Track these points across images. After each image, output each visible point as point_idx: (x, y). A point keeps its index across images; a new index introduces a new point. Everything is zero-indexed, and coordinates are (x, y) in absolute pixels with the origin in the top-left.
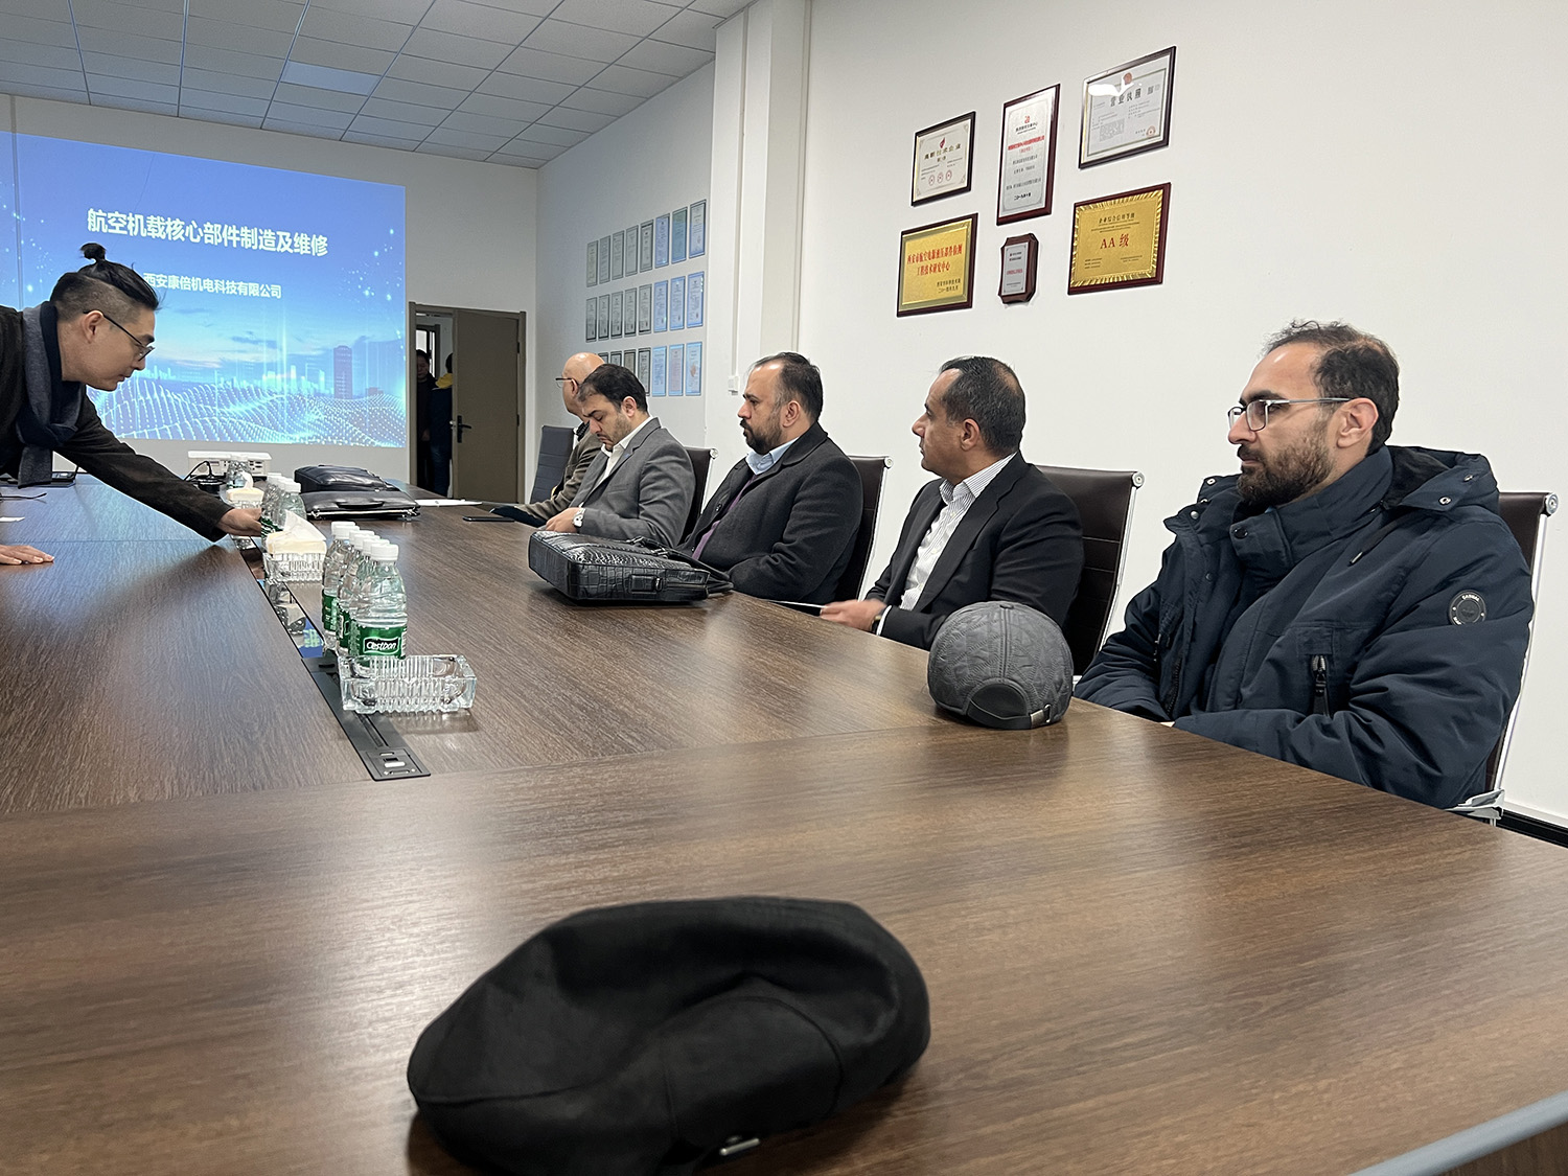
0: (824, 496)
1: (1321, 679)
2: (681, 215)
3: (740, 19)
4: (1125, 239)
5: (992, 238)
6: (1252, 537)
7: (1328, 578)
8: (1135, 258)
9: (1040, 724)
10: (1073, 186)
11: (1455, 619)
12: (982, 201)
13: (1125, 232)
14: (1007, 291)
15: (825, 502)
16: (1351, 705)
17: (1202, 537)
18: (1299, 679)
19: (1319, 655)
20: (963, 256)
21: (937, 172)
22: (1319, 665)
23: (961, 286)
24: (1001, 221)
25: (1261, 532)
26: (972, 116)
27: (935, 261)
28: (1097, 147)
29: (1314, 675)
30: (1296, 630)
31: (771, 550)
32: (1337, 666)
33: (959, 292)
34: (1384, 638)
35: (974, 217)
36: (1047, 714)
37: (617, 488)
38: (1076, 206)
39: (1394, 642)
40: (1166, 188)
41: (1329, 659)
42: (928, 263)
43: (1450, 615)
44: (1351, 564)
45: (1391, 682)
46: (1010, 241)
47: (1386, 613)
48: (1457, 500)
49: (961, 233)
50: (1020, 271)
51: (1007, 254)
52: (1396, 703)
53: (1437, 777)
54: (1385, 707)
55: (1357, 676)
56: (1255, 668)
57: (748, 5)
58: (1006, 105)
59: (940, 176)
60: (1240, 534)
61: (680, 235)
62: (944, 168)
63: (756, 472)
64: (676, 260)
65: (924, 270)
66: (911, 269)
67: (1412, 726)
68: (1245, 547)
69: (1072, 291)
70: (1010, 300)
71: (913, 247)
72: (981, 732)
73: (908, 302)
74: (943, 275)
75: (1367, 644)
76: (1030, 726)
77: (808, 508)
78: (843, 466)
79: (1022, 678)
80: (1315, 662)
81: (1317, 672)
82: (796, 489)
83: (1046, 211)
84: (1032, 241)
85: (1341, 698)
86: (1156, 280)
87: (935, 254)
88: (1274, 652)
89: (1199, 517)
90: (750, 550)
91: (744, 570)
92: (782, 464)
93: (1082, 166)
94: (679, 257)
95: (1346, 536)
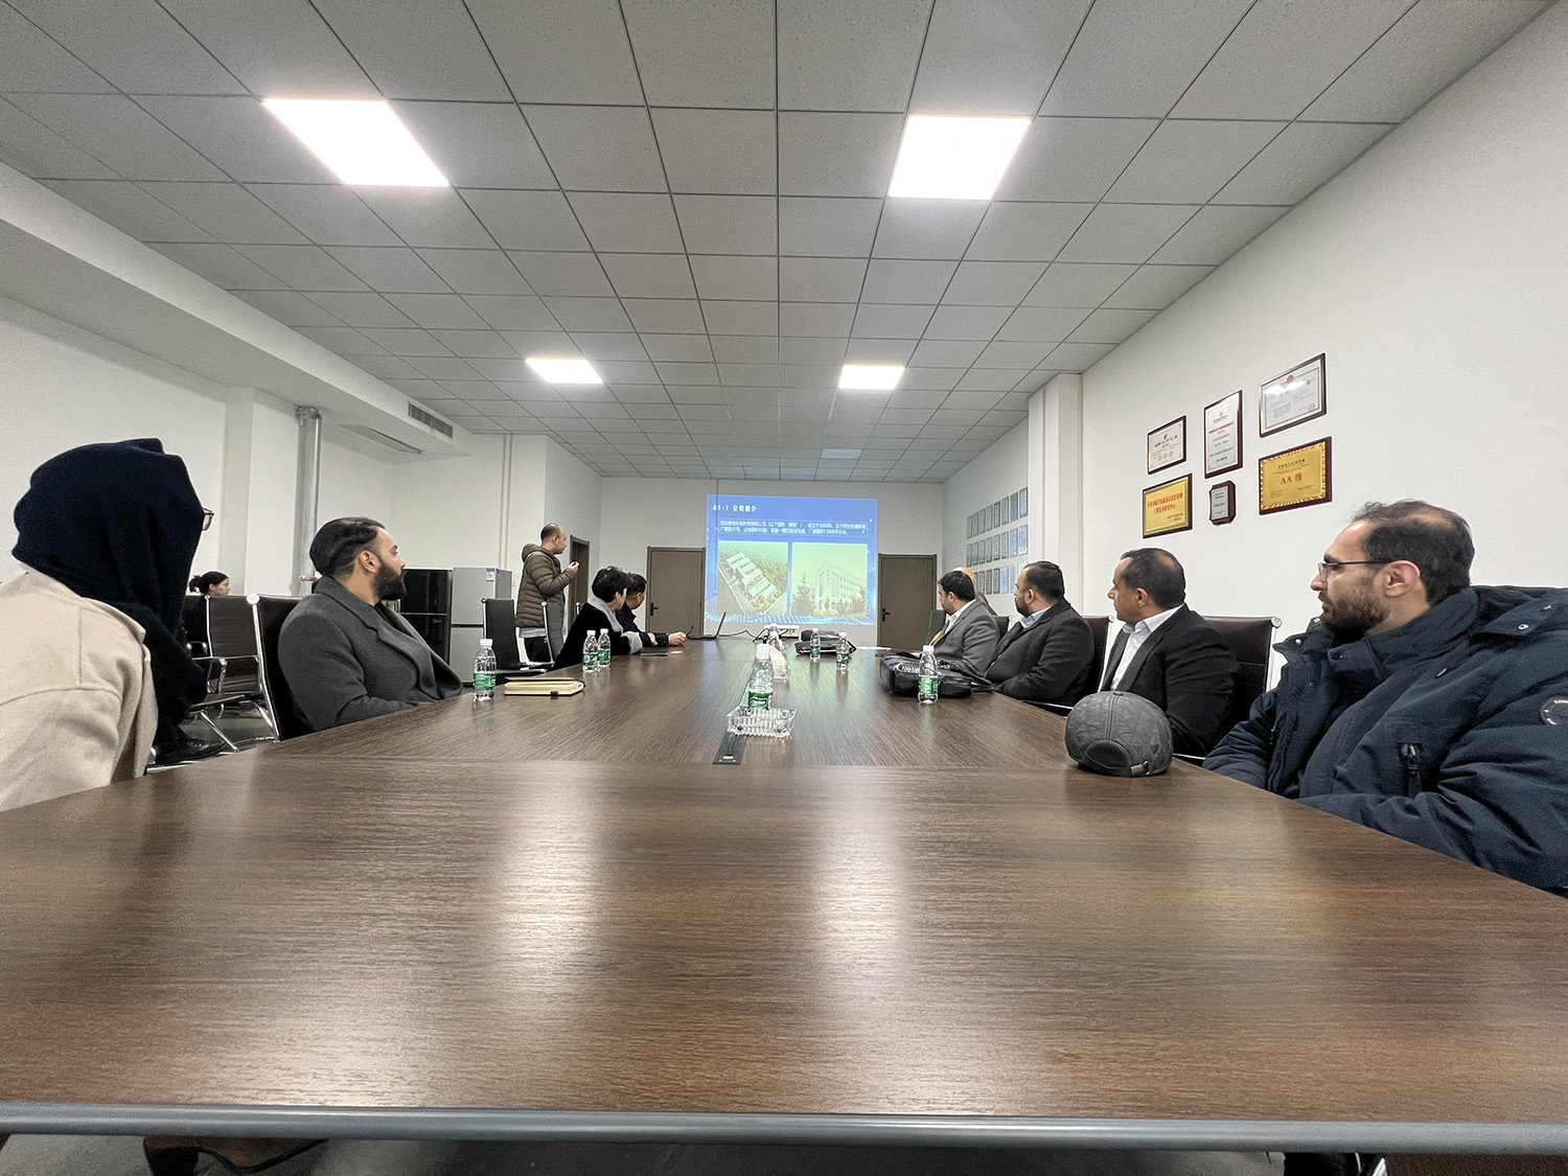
0: (1063, 640)
1: (1412, 762)
2: (1015, 497)
3: (1040, 394)
4: (1299, 477)
5: (1201, 487)
6: (1347, 659)
7: (1413, 687)
8: (1308, 487)
9: (1138, 775)
10: (1255, 449)
11: (1549, 719)
12: (1194, 466)
13: (1298, 472)
14: (1215, 517)
15: (1065, 643)
16: (1440, 787)
17: (1306, 657)
18: (1391, 763)
19: (1409, 744)
20: (1183, 500)
21: (1163, 453)
22: (1409, 751)
23: (1183, 518)
24: (1208, 476)
25: (1353, 655)
26: (1184, 418)
27: (1166, 504)
28: (1272, 422)
29: (1404, 759)
30: (1384, 724)
31: (1031, 671)
32: (1427, 754)
33: (1183, 521)
34: (1472, 732)
35: (1190, 476)
36: (1146, 768)
37: (953, 639)
38: (1260, 460)
39: (1482, 736)
40: (1328, 441)
41: (1419, 747)
42: (1160, 506)
43: (1544, 718)
44: (1437, 678)
45: (1481, 769)
46: (1215, 487)
47: (1472, 713)
48: (1533, 627)
49: (1182, 486)
50: (1223, 504)
51: (1213, 495)
52: (1486, 786)
53: (1537, 856)
54: (1474, 789)
55: (1448, 760)
56: (1349, 751)
57: (1045, 384)
58: (1206, 409)
59: (1166, 455)
60: (1336, 656)
61: (1015, 507)
62: (1167, 451)
63: (1025, 627)
64: (1013, 520)
65: (1158, 510)
66: (1150, 510)
67: (1505, 808)
68: (1341, 666)
69: (1263, 512)
70: (1218, 522)
71: (1150, 498)
72: (1093, 775)
73: (1148, 531)
74: (1172, 512)
75: (1455, 738)
76: (1132, 776)
77: (1052, 646)
78: (1078, 622)
79: (1124, 741)
80: (1405, 749)
81: (1407, 758)
82: (1046, 636)
83: (1239, 466)
84: (1231, 486)
85: (1431, 778)
86: (1328, 498)
87: (1164, 501)
88: (1365, 740)
89: (1302, 644)
90: (1019, 672)
91: (1012, 683)
92: (1039, 623)
93: (1262, 436)
94: (1014, 518)
95: (1434, 657)
